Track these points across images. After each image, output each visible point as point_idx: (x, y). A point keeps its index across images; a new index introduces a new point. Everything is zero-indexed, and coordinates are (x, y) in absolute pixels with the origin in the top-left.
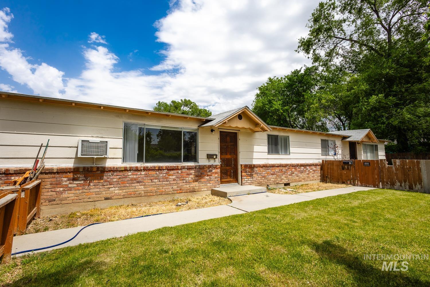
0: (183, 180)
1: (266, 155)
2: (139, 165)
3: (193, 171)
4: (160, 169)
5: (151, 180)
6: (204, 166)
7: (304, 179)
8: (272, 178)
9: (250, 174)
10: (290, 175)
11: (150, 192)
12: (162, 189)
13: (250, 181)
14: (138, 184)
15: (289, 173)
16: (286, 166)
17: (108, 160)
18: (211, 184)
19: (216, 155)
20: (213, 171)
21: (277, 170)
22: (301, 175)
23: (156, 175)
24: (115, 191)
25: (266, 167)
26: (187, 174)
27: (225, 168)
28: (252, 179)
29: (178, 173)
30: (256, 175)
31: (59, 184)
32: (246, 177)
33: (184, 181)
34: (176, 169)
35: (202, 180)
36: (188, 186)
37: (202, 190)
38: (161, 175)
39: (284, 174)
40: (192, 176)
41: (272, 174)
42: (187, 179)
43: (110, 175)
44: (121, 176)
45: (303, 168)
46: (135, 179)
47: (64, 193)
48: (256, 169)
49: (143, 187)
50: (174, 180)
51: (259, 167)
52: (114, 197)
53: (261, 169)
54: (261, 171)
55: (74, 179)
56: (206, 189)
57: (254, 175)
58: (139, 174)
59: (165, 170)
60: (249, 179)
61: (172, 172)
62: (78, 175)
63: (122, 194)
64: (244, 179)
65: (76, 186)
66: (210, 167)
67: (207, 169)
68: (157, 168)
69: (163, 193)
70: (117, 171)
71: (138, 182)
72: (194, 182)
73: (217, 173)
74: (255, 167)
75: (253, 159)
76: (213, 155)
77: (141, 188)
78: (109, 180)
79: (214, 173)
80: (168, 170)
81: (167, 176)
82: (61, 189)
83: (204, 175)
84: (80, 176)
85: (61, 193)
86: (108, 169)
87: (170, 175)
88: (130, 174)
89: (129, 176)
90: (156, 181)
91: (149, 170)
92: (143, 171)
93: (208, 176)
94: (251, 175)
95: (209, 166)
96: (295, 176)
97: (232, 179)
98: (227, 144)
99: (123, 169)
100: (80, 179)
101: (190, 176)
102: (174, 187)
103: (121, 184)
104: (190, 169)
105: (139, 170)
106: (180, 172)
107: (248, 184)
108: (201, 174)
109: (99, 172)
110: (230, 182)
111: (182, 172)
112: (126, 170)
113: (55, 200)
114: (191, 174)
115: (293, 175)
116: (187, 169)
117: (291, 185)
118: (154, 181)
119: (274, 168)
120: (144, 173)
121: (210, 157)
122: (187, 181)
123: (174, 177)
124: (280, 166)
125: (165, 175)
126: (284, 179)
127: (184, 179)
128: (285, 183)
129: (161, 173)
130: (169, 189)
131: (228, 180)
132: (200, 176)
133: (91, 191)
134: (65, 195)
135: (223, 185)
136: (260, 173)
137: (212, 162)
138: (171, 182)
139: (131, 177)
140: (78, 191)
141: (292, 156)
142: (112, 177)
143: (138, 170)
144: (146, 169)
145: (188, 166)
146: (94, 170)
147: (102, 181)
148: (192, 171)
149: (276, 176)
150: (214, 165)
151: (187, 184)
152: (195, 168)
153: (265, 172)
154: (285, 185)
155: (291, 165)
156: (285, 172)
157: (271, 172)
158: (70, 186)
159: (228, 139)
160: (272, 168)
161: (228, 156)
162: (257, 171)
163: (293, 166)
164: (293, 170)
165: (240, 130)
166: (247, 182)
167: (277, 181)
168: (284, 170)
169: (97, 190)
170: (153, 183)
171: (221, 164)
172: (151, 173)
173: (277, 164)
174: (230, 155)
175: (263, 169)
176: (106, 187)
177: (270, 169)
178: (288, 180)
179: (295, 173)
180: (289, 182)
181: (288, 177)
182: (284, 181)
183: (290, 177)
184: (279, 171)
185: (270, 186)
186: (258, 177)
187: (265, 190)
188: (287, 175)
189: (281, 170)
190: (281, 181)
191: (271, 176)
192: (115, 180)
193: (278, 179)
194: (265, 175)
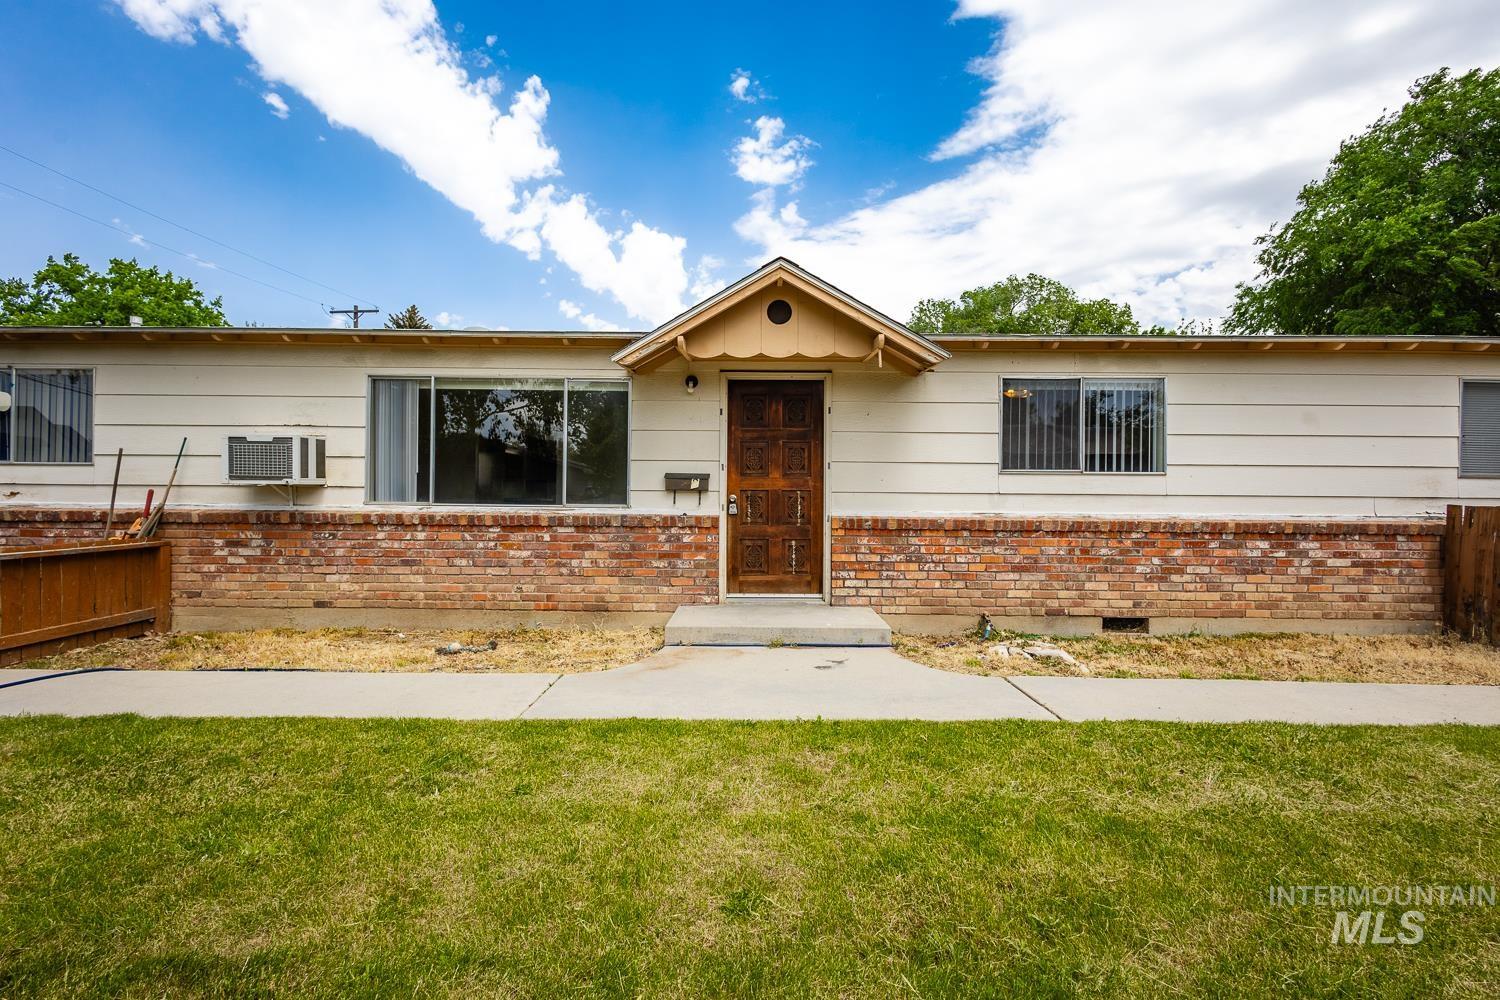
0: (559, 565)
1: (991, 478)
2: (411, 509)
3: (600, 537)
4: (474, 524)
5: (448, 558)
6: (641, 520)
7: (1272, 605)
8: (1019, 588)
9: (877, 558)
10: (1149, 580)
11: (444, 596)
12: (484, 590)
13: (876, 592)
14: (407, 570)
15: (1139, 569)
16: (1120, 529)
18: (677, 590)
19: (704, 479)
20: (686, 539)
21: (1051, 551)
22: (1248, 588)
23: (462, 545)
24: (341, 582)
25: (979, 531)
26: (575, 547)
27: (757, 528)
28: (886, 583)
29: (539, 539)
30: (914, 566)
31: (205, 553)
32: (852, 574)
33: (564, 570)
34: (534, 524)
35: (638, 571)
36: (578, 588)
37: (637, 607)
38: (481, 545)
39: (1106, 570)
40: (595, 555)
41: (1018, 569)
42: (575, 563)
43: (327, 535)
44: (356, 542)
45: (1264, 545)
46: (397, 554)
47: (218, 579)
48: (914, 540)
49: (420, 579)
50: (526, 563)
51: (931, 531)
52: (339, 603)
53: (947, 541)
54: (947, 548)
55: (239, 543)
56: (653, 607)
57: (902, 567)
58: (408, 537)
59: (491, 530)
60: (872, 584)
61: (517, 537)
62: (249, 534)
63: (361, 596)
64: (844, 579)
65: (244, 562)
66: (670, 521)
67: (659, 531)
68: (463, 522)
69: (488, 605)
70: (345, 525)
71: (406, 563)
72: (601, 575)
73: (706, 549)
74: (908, 531)
75: (907, 496)
76: (689, 477)
77: (414, 582)
78: (323, 550)
79: (688, 546)
80: (504, 527)
81: (500, 549)
82: (213, 568)
83: (643, 552)
84: (254, 536)
85: (211, 577)
86: (317, 520)
87: (510, 547)
88: (381, 536)
89: (379, 543)
90: (464, 562)
91: (440, 526)
92: (420, 528)
93: (662, 555)
94: (881, 563)
95: (665, 519)
96: (1191, 587)
97: (790, 578)
98: (769, 434)
100: (254, 543)
101: (587, 554)
102: (524, 587)
103: (359, 563)
104: (585, 527)
105: (408, 526)
106: (547, 537)
107: (861, 601)
108: (633, 548)
109: (296, 527)
110: (784, 589)
111: (554, 538)
112: (366, 522)
113: (199, 595)
114: (591, 547)
115: (1175, 578)
116: (576, 527)
117: (1157, 627)
118: (457, 561)
119: (1031, 539)
120: (424, 534)
121: (676, 484)
122: (577, 570)
123: (525, 554)
124: (1077, 532)
125: (492, 544)
126: (1102, 595)
127: (564, 561)
128: (1109, 613)
129: (481, 537)
130: (511, 593)
131: (770, 578)
132: (629, 556)
133: (281, 578)
134: (220, 584)
135: (747, 595)
136: (936, 558)
137: (686, 506)
138: (515, 571)
139: (384, 545)
140: (248, 577)
141: (1172, 480)
142: (331, 544)
143: (403, 524)
144: (427, 522)
145: (576, 518)
146: (283, 522)
147: (305, 553)
148: (596, 538)
149: (1042, 576)
150: (691, 517)
151: (578, 579)
152: (608, 524)
153: (969, 556)
154: (1111, 623)
155: (1164, 528)
156: (1113, 562)
157: (1009, 559)
158: (231, 560)
159: (777, 411)
160: (1017, 537)
161: (776, 481)
162: (923, 550)
163: (1180, 534)
164: (1178, 553)
165: (830, 371)
166: (857, 592)
167: (1054, 604)
168: (1103, 551)
169: (295, 577)
170: (454, 570)
171: (734, 510)
172: (445, 535)
173: (1055, 522)
174: (785, 475)
175: (960, 542)
176: (316, 570)
177: (1002, 543)
178: (1130, 603)
179: (1189, 569)
180: (1139, 614)
181: (1138, 587)
182: (1099, 604)
183: (1149, 589)
184: (1070, 554)
185: (1000, 624)
186: (925, 574)
187: (883, 638)
188: (1128, 578)
189: (1084, 551)
190: (1076, 605)
191: (1012, 576)
192: (340, 552)
193: (1063, 594)
194: (973, 568)
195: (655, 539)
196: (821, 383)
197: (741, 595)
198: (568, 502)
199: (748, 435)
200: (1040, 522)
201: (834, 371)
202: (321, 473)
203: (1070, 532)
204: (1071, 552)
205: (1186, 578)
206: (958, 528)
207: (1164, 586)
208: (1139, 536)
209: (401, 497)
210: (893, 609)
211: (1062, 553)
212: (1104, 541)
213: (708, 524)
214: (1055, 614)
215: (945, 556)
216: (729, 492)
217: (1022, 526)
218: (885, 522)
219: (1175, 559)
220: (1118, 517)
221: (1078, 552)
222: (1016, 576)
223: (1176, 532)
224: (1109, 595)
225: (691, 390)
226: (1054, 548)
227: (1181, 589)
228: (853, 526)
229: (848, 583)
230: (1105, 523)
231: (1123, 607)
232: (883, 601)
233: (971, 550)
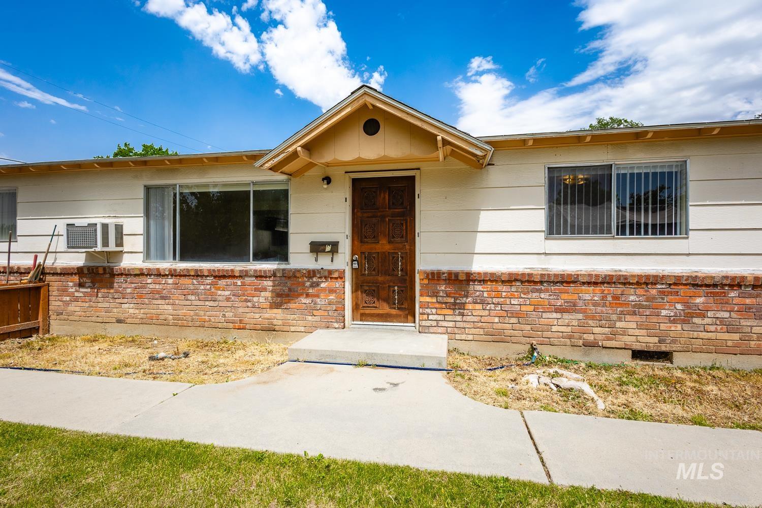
0: (247, 301)
1: (539, 242)
2: (165, 265)
3: (270, 283)
4: (198, 275)
5: (185, 295)
6: (294, 273)
9: (452, 300)
10: (674, 322)
11: (183, 318)
12: (204, 315)
13: (451, 324)
14: (163, 302)
15: (664, 312)
16: (647, 281)
17: (125, 255)
18: (317, 319)
19: (335, 246)
20: (323, 285)
21: (587, 297)
23: (192, 287)
24: (129, 309)
25: (529, 281)
26: (256, 290)
27: (371, 278)
28: (459, 318)
29: (235, 284)
30: (478, 306)
31: (64, 291)
32: (434, 311)
33: (249, 304)
34: (230, 275)
35: (292, 305)
36: (257, 316)
37: (293, 329)
38: (202, 287)
39: (634, 313)
40: (268, 294)
41: (560, 310)
42: (255, 299)
43: (122, 281)
44: (137, 284)
46: (158, 292)
47: (70, 305)
48: (479, 288)
49: (170, 307)
50: (228, 299)
51: (492, 281)
52: (129, 321)
53: (503, 288)
54: (504, 294)
55: (81, 285)
56: (302, 329)
57: (470, 306)
58: (163, 282)
59: (208, 278)
60: (448, 318)
61: (222, 282)
62: (84, 279)
63: (139, 317)
64: (428, 314)
65: (83, 295)
66: (311, 274)
67: (306, 279)
68: (192, 273)
69: (206, 324)
70: (131, 275)
71: (163, 298)
72: (271, 308)
73: (335, 291)
74: (474, 281)
75: (475, 256)
76: (324, 244)
77: (166, 309)
78: (120, 289)
79: (324, 289)
80: (215, 277)
81: (213, 290)
82: (68, 299)
83: (296, 293)
84: (87, 281)
85: (67, 304)
86: (117, 272)
87: (219, 289)
88: (149, 281)
89: (148, 285)
90: (193, 298)
91: (180, 276)
92: (170, 277)
93: (308, 295)
94: (455, 304)
95: (309, 271)
96: (712, 328)
97: (394, 312)
98: (379, 214)
99: (138, 272)
100: (87, 285)
101: (263, 294)
102: (226, 314)
103: (139, 297)
104: (261, 277)
105: (163, 276)
106: (239, 283)
107: (440, 330)
108: (290, 290)
109: (108, 276)
110: (389, 319)
111: (243, 284)
112: (141, 274)
113: (62, 314)
114: (265, 289)
115: (696, 320)
116: (256, 277)
117: (680, 359)
118: (190, 297)
119: (572, 288)
120: (172, 280)
121: (317, 248)
122: (256, 304)
123: (227, 293)
124: (608, 283)
125: (209, 286)
126: (631, 332)
127: (249, 298)
128: (638, 347)
129: (202, 282)
130: (218, 317)
131: (381, 312)
132: (288, 296)
133: (100, 305)
134: (71, 308)
136: (495, 300)
137: (324, 262)
138: (221, 304)
139: (151, 287)
140: (84, 304)
141: (694, 242)
142: (124, 286)
143: (160, 275)
144: (173, 274)
145: (255, 271)
146: (100, 273)
147: (112, 291)
148: (268, 283)
149: (580, 316)
150: (325, 270)
151: (257, 310)
152: (274, 275)
153: (521, 300)
154: (637, 355)
155: (686, 280)
156: (641, 306)
157: (553, 302)
158: (76, 294)
159: (384, 198)
160: (559, 287)
161: (383, 246)
162: (485, 294)
163: (701, 286)
164: (699, 300)
165: (419, 169)
166: (437, 323)
167: (591, 338)
168: (632, 298)
169: (107, 305)
170: (188, 303)
171: (355, 266)
172: (184, 281)
173: (590, 275)
174: (389, 242)
175: (513, 289)
176: (117, 301)
177: (547, 291)
178: (656, 340)
179: (710, 314)
180: (664, 348)
181: (663, 327)
182: (627, 339)
183: (673, 329)
184: (603, 300)
185: (546, 352)
186: (487, 313)
187: (440, 364)
188: (654, 319)
189: (615, 298)
190: (609, 339)
191: (555, 315)
192: (129, 291)
193: (596, 330)
194: (524, 308)
195: (303, 284)
196: (412, 178)
197: (361, 323)
198: (253, 260)
199: (365, 215)
200: (578, 275)
201: (421, 169)
202: (120, 243)
203: (603, 283)
204: (604, 298)
205: (706, 321)
206: (512, 279)
207: (686, 327)
208: (664, 286)
209: (163, 257)
210: (464, 337)
211: (596, 298)
212: (632, 290)
213: (336, 275)
214: (590, 345)
215: (502, 300)
216: (353, 254)
217: (563, 278)
218: (457, 274)
219: (697, 305)
220: (646, 271)
221: (610, 298)
222: (559, 315)
223: (696, 283)
224: (637, 332)
225: (325, 186)
226: (588, 294)
227: (703, 330)
228: (434, 277)
229: (431, 317)
230: (633, 276)
231: (650, 342)
232: (456, 330)
233: (522, 296)
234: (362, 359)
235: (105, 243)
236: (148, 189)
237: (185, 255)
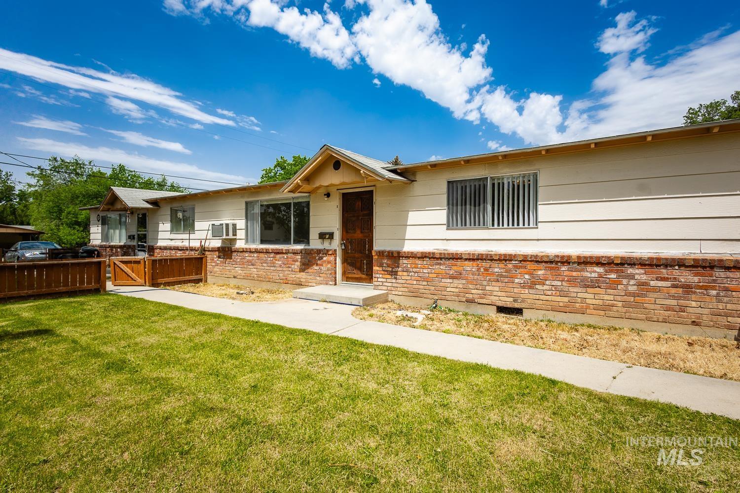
0: (290, 267)
1: (443, 232)
2: (253, 246)
3: (300, 257)
4: (267, 252)
5: (262, 263)
6: (310, 251)
7: (606, 308)
8: (453, 287)
9: (390, 269)
10: (523, 287)
11: (261, 276)
12: (270, 275)
13: (390, 284)
15: (517, 281)
16: (505, 259)
17: (238, 241)
18: (322, 279)
19: (332, 234)
20: (324, 259)
21: (468, 269)
22: (590, 297)
23: (265, 259)
24: (239, 271)
25: (434, 258)
26: (293, 261)
27: (352, 255)
28: (394, 281)
29: (283, 257)
30: (405, 274)
31: (212, 260)
32: (381, 275)
33: (290, 269)
34: (281, 252)
35: (309, 270)
36: (294, 276)
37: (310, 284)
38: (269, 259)
39: (498, 281)
40: (298, 263)
41: (452, 277)
42: (293, 266)
44: (242, 257)
45: (600, 270)
46: (250, 262)
48: (405, 261)
49: (255, 270)
50: (280, 266)
51: (413, 257)
52: (238, 277)
53: (419, 262)
54: (419, 266)
55: (219, 257)
56: (314, 284)
57: (400, 273)
58: (253, 256)
59: (272, 254)
60: (388, 280)
61: (278, 256)
63: (243, 275)
64: (378, 278)
66: (319, 251)
67: (316, 255)
68: (265, 251)
69: (271, 280)
70: (239, 252)
71: (253, 265)
72: (300, 272)
73: (332, 262)
74: (403, 257)
75: (406, 241)
76: (325, 234)
78: (235, 260)
79: (325, 261)
80: (275, 253)
81: (274, 261)
82: (214, 264)
83: (312, 263)
84: (221, 255)
85: (214, 267)
86: (233, 250)
88: (247, 255)
90: (265, 265)
91: (260, 252)
92: (255, 253)
93: (317, 265)
94: (392, 272)
96: (549, 293)
97: (364, 276)
98: (356, 215)
99: (242, 250)
102: (280, 275)
103: (242, 264)
104: (295, 253)
105: (253, 252)
107: (384, 288)
108: (309, 261)
109: (230, 252)
110: (361, 281)
111: (287, 258)
112: (244, 251)
113: (212, 272)
114: (297, 261)
115: (537, 286)
116: (293, 253)
119: (459, 263)
120: (256, 255)
121: (322, 236)
122: (293, 269)
124: (481, 259)
125: (272, 259)
126: (495, 293)
128: (500, 304)
129: (269, 256)
130: (276, 276)
131: (357, 276)
132: (308, 265)
133: (227, 268)
134: (215, 269)
135: (348, 283)
136: (414, 270)
137: (326, 245)
138: (278, 269)
139: (247, 258)
140: (220, 267)
141: (543, 231)
142: (236, 257)
144: (257, 251)
145: (292, 250)
146: (227, 250)
147: (231, 260)
148: (299, 257)
149: (464, 282)
150: (326, 250)
151: (294, 273)
152: (301, 252)
153: (429, 270)
154: (501, 310)
155: (530, 258)
156: (502, 276)
157: (448, 272)
158: (218, 262)
159: (359, 205)
160: (451, 262)
161: (358, 235)
162: (409, 266)
163: (542, 262)
164: (540, 272)
165: (374, 186)
166: (383, 284)
167: (470, 296)
168: (496, 270)
169: (229, 268)
170: (263, 268)
171: (343, 247)
172: (262, 255)
173: (469, 254)
174: (361, 232)
175: (425, 263)
176: (234, 266)
177: (444, 264)
178: (512, 299)
179: (548, 282)
180: (516, 305)
181: (516, 290)
182: (494, 299)
183: (522, 292)
184: (477, 271)
185: (443, 304)
186: (409, 278)
188: (511, 285)
189: (486, 270)
190: (481, 298)
191: (449, 281)
192: (238, 260)
193: (473, 291)
194: (431, 275)
195: (315, 258)
196: (372, 192)
198: (294, 243)
199: (349, 215)
200: (461, 254)
201: (377, 185)
202: (235, 234)
203: (478, 259)
204: (478, 270)
205: (545, 287)
206: (424, 256)
207: (531, 291)
208: (517, 262)
209: (254, 242)
210: (397, 293)
211: (474, 270)
212: (497, 264)
213: (330, 253)
214: (470, 301)
215: (418, 269)
216: (343, 240)
217: (453, 256)
218: (392, 253)
219: (538, 276)
220: (508, 252)
221: (482, 270)
222: (451, 281)
223: (537, 260)
224: (499, 294)
225: (326, 199)
226: (469, 266)
227: (543, 294)
228: (381, 254)
229: (379, 280)
230: (496, 255)
231: (508, 302)
232: (393, 289)
233: (430, 267)
234: (324, 298)
235: (227, 234)
236: (247, 203)
237: (263, 241)
